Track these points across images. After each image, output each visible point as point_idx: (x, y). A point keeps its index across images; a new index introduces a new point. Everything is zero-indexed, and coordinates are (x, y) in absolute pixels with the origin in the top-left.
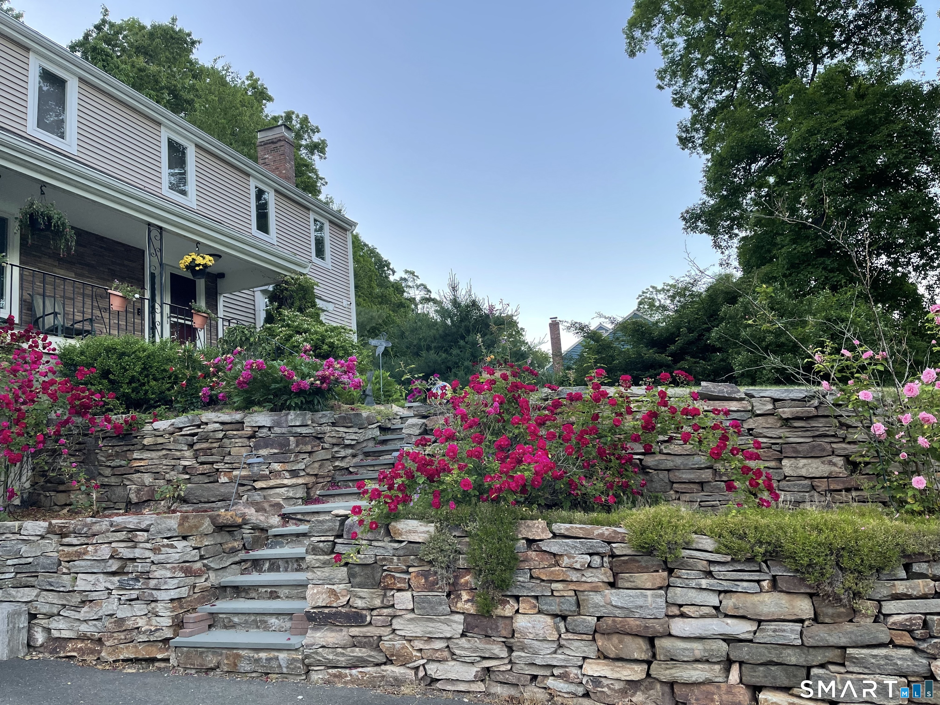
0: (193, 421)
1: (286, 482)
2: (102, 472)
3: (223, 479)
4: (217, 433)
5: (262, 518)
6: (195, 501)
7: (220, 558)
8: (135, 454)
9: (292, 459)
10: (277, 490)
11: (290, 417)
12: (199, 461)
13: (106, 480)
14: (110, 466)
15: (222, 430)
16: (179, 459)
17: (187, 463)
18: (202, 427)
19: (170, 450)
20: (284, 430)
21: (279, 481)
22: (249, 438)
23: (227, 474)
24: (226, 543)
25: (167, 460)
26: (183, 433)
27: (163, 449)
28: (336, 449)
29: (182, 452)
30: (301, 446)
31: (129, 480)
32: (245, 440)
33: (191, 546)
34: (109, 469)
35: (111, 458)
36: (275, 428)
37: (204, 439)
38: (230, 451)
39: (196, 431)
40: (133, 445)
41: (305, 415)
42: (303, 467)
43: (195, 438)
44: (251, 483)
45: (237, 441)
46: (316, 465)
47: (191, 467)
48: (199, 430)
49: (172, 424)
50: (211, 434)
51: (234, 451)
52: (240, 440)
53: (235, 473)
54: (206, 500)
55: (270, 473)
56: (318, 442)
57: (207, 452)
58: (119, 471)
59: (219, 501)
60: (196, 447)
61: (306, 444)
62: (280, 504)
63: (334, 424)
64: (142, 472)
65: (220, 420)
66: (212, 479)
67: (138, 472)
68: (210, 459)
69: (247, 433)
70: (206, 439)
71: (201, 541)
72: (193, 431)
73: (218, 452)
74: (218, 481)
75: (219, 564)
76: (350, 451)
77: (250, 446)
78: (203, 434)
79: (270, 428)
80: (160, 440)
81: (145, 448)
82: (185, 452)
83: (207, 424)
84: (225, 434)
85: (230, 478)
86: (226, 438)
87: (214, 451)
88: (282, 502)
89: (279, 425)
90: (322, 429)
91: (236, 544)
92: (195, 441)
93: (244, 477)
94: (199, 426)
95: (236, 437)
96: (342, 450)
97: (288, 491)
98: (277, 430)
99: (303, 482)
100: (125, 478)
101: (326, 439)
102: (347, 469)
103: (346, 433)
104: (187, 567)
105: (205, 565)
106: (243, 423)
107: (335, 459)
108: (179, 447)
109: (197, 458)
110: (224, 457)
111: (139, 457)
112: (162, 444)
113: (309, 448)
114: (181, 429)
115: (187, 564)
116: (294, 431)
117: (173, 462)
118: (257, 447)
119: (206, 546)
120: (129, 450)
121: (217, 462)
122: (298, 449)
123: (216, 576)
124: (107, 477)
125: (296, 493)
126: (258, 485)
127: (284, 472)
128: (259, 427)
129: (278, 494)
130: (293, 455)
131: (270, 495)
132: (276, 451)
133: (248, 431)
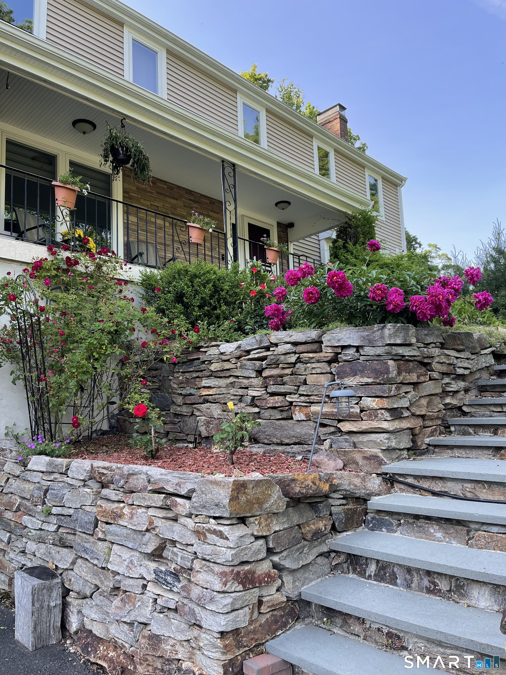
0: (261, 342)
1: (385, 425)
2: (175, 400)
3: (298, 416)
4: (288, 356)
5: (357, 481)
6: (266, 441)
7: (298, 550)
8: (204, 381)
9: (392, 393)
10: (373, 436)
11: (387, 332)
12: (269, 390)
13: (179, 409)
14: (181, 394)
15: (295, 353)
16: (247, 388)
17: (255, 394)
18: (271, 349)
19: (237, 377)
20: (379, 351)
21: (375, 424)
22: (330, 362)
23: (303, 409)
24: (307, 523)
25: (234, 389)
26: (250, 357)
27: (230, 376)
28: (447, 380)
29: (250, 380)
30: (404, 374)
31: (198, 410)
32: (325, 365)
33: (253, 535)
34: (181, 397)
35: (182, 385)
36: (366, 349)
37: (274, 363)
38: (305, 380)
39: (265, 354)
40: (201, 371)
41: (408, 329)
42: (407, 405)
43: (264, 363)
44: (335, 423)
45: (314, 365)
46: (424, 402)
47: (260, 398)
48: (268, 353)
49: (239, 347)
50: (282, 357)
51: (311, 379)
52: (318, 365)
53: (314, 408)
54: (279, 441)
55: (362, 411)
56: (424, 369)
57: (279, 380)
58: (190, 399)
59: (295, 444)
60: (266, 373)
61: (409, 372)
62: (378, 457)
63: (443, 346)
64: (210, 402)
65: (292, 340)
66: (285, 415)
67: (207, 401)
68: (282, 389)
69: (327, 355)
70: (276, 364)
71: (268, 525)
72: (261, 355)
73: (292, 381)
74: (292, 418)
75: (298, 559)
76: (462, 384)
77: (331, 373)
78: (272, 357)
79: (358, 348)
80: (227, 366)
81: (213, 375)
82: (253, 380)
83: (276, 345)
84: (299, 358)
85: (307, 416)
86: (301, 362)
87: (285, 379)
88: (381, 455)
89: (372, 344)
90: (430, 350)
91: (321, 525)
92: (264, 366)
93: (325, 416)
94: (267, 349)
95: (313, 360)
96: (453, 382)
97: (388, 439)
98: (369, 351)
99: (409, 426)
100: (195, 408)
101: (435, 365)
102: (460, 408)
103: (457, 358)
104: (246, 573)
105: (275, 566)
106: (322, 342)
107: (445, 393)
108: (247, 374)
109: (266, 387)
110: (299, 386)
111: (207, 385)
112: (228, 370)
113: (413, 378)
114: (248, 352)
115: (247, 568)
116: (394, 352)
117: (241, 392)
118: (342, 375)
119: (275, 532)
120: (198, 377)
121: (290, 394)
122: (400, 379)
123: (294, 582)
124: (179, 406)
125: (400, 442)
126: (346, 427)
127: (383, 411)
128: (343, 347)
129: (375, 442)
130: (394, 387)
131: (362, 443)
132: (370, 380)
133: (327, 353)
